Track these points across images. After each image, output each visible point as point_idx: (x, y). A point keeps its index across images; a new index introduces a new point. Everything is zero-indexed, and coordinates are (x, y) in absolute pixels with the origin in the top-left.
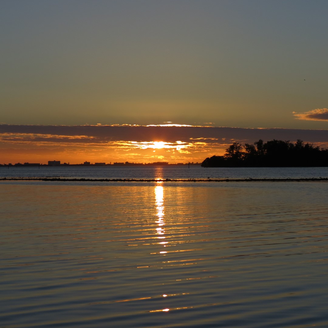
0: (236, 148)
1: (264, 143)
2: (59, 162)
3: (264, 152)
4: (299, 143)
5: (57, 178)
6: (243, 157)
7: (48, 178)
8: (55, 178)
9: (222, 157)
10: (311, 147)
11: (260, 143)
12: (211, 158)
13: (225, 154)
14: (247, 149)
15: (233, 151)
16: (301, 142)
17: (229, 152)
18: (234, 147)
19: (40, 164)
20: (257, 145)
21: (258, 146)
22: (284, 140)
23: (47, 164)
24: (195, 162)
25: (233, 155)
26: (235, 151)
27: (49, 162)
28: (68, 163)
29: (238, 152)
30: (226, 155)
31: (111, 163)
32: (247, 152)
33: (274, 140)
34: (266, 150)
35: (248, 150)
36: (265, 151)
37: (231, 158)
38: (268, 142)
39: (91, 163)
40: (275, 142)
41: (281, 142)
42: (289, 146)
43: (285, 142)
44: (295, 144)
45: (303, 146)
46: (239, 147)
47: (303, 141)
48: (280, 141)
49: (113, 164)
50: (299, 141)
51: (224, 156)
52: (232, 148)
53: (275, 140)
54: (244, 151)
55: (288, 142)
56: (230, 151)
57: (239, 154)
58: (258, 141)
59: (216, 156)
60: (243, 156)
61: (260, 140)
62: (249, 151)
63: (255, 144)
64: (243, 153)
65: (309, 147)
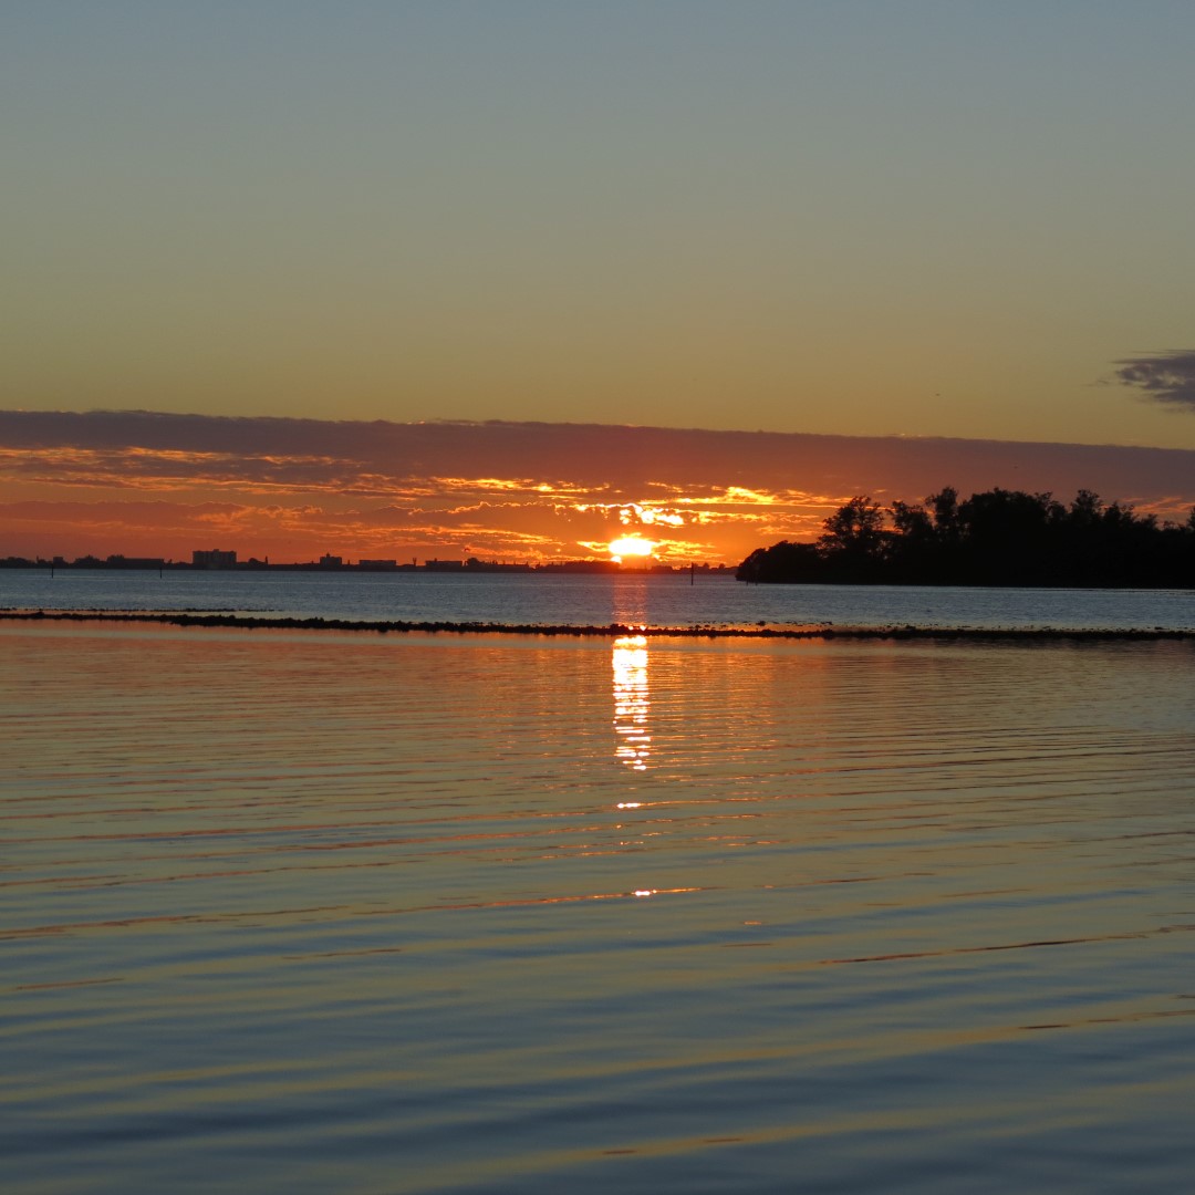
0: (862, 518)
1: (959, 501)
2: (233, 554)
3: (960, 533)
4: (1086, 501)
5: (226, 614)
6: (885, 549)
7: (193, 614)
8: (216, 614)
9: (812, 545)
10: (1127, 518)
11: (945, 501)
12: (771, 548)
13: (820, 538)
14: (899, 521)
15: (850, 528)
16: (1091, 499)
17: (836, 531)
18: (855, 513)
19: (166, 561)
20: (934, 505)
21: (938, 509)
22: (1031, 490)
23: (190, 560)
24: (714, 564)
25: (849, 539)
26: (856, 528)
27: (198, 554)
28: (263, 561)
29: (866, 531)
30: (826, 539)
31: (415, 561)
32: (901, 532)
33: (996, 489)
34: (966, 525)
35: (904, 525)
36: (963, 529)
37: (841, 549)
38: (976, 498)
39: (344, 562)
40: (999, 497)
41: (1020, 497)
42: (1050, 514)
43: (1035, 496)
44: (1072, 504)
45: (1098, 515)
46: (872, 512)
47: (1097, 496)
48: (1018, 493)
49: (424, 564)
50: (1084, 496)
51: (819, 544)
52: (847, 514)
53: (1001, 489)
54: (889, 526)
55: (1044, 496)
56: (839, 525)
57: (870, 537)
58: (940, 494)
59: (790, 544)
60: (885, 544)
61: (945, 491)
62: (905, 529)
63: (928, 503)
64: (887, 535)
65: (1121, 518)
